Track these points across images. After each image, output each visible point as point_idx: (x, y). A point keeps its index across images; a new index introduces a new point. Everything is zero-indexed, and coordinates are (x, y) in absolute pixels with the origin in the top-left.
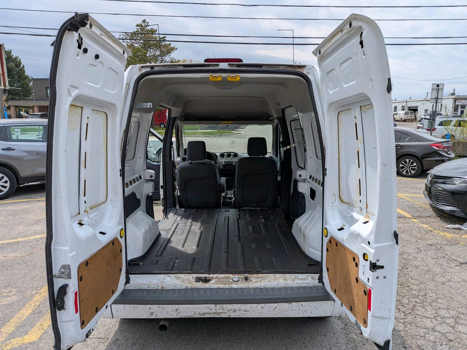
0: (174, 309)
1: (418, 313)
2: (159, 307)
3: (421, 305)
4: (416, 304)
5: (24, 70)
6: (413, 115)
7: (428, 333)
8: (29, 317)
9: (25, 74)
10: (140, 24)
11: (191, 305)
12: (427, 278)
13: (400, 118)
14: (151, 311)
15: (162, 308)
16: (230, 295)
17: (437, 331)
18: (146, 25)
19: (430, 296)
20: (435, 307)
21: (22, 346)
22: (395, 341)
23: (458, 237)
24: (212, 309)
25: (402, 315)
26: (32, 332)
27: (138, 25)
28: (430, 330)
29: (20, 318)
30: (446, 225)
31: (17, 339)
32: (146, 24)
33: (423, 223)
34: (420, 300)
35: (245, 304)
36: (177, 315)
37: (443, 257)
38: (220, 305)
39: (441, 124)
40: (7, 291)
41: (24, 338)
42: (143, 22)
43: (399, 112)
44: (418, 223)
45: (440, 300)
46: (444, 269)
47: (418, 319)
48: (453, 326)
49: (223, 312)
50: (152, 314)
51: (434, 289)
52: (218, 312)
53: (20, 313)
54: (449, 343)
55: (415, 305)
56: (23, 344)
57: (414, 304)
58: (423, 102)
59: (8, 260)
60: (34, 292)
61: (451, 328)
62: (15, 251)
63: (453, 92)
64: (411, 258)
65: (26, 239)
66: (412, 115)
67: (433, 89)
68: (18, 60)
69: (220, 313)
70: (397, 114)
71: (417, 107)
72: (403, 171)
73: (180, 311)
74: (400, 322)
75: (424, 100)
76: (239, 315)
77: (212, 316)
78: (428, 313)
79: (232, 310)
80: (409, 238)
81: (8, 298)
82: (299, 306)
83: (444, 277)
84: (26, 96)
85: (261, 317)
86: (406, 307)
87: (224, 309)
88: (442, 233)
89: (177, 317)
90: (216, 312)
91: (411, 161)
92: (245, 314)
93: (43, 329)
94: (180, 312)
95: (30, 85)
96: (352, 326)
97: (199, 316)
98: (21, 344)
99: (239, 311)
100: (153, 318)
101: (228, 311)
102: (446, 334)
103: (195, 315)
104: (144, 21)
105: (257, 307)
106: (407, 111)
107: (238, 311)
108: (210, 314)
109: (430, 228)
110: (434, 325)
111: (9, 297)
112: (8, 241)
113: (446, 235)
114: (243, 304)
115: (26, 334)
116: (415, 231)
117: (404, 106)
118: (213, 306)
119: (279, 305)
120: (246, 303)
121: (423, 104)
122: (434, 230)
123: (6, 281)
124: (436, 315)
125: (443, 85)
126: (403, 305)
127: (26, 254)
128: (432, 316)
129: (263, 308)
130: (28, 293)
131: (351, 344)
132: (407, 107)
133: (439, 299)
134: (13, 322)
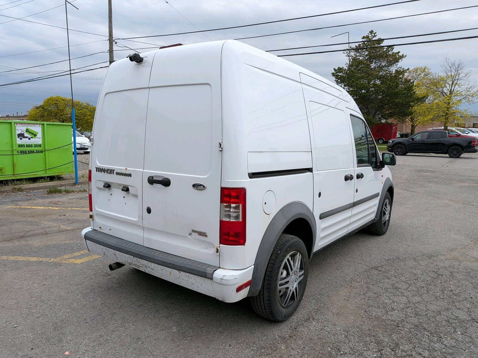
0: (114, 254)
10: (366, 36)
15: (108, 250)
26: (83, 259)
31: (73, 260)
32: (373, 34)
38: (136, 258)
41: (76, 260)
42: (370, 33)
50: (104, 253)
56: (72, 263)
69: (138, 266)
82: (186, 277)
87: (140, 263)
90: (136, 264)
92: (153, 272)
94: (117, 257)
101: (142, 265)
105: (158, 267)
107: (148, 268)
115: (80, 259)
119: (172, 270)
129: (162, 270)
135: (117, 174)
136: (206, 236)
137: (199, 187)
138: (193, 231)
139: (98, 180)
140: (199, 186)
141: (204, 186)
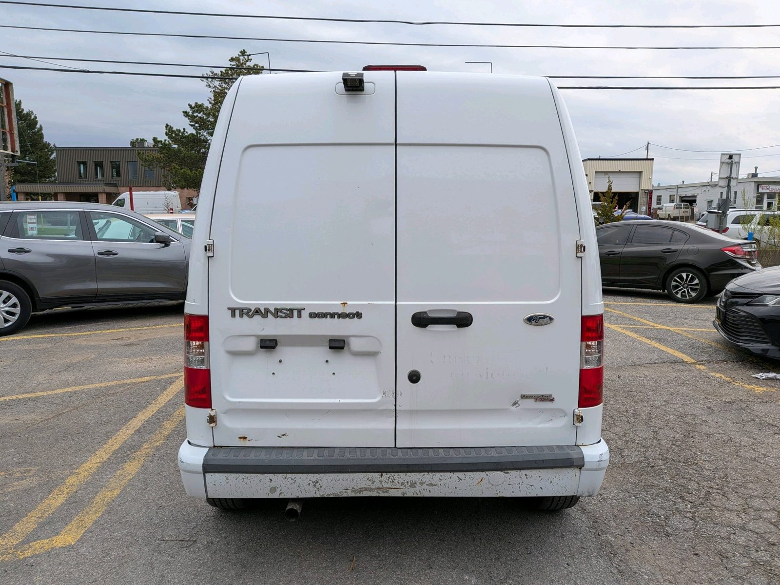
0: (311, 482)
1: (715, 503)
2: (286, 478)
3: (719, 491)
4: (711, 490)
5: (42, 133)
6: (689, 210)
7: (735, 534)
8: (60, 509)
9: (44, 140)
10: (236, 57)
11: (340, 474)
12: (728, 451)
13: (667, 215)
14: (273, 484)
15: (292, 479)
16: (405, 457)
17: (749, 530)
18: (245, 59)
19: (734, 478)
20: (743, 494)
21: (50, 553)
22: (679, 546)
23: (774, 392)
24: (375, 481)
25: (689, 506)
26: (66, 532)
27: (232, 60)
28: (737, 529)
29: (44, 511)
30: (753, 374)
31: (41, 542)
32: (246, 57)
33: (715, 371)
34: (718, 485)
35: (430, 473)
36: (315, 493)
37: (751, 420)
38: (389, 474)
39: (737, 221)
40: (22, 469)
41: (53, 540)
42: (240, 54)
43: (665, 205)
44: (705, 371)
45: (751, 484)
46: (754, 439)
47: (716, 512)
48: (775, 522)
49: (394, 487)
50: (273, 490)
51: (740, 469)
52: (385, 486)
53: (45, 502)
54: (771, 548)
55: (709, 492)
56: (52, 549)
57: (708, 490)
58: (704, 188)
59: (20, 424)
60: (67, 472)
61: (772, 526)
62: (32, 411)
63: (754, 172)
64: (698, 422)
65: (50, 393)
66: (686, 210)
67: (722, 163)
68: (33, 117)
69: (387, 489)
70: (662, 209)
71: (696, 196)
72: (677, 293)
73: (321, 485)
74: (686, 517)
75: (707, 186)
76: (420, 492)
77: (374, 494)
78: (732, 503)
79: (409, 484)
80: (692, 393)
81: (23, 481)
82: (520, 477)
83: (755, 451)
84: (45, 177)
85: (457, 496)
86: (694, 495)
87: (396, 482)
88: (747, 386)
89: (316, 496)
90: (381, 486)
91: (690, 276)
92: (430, 491)
93: (85, 527)
94: (321, 487)
95: (51, 158)
96: (605, 524)
97: (353, 495)
98: (48, 549)
99: (420, 485)
100: (275, 497)
101: (402, 485)
102: (764, 535)
103: (345, 492)
104: (243, 53)
105: (451, 477)
106: (678, 203)
107: (418, 486)
108: (371, 490)
109: (727, 379)
110: (744, 522)
111: (26, 479)
112: (19, 397)
113: (753, 389)
114: (427, 473)
115: (57, 534)
116: (702, 382)
117: (674, 195)
118: (376, 476)
119: (487, 475)
120: (432, 472)
121: (705, 191)
122: (734, 381)
123: (18, 455)
124: (746, 506)
125: (738, 156)
126: (690, 492)
127: (51, 416)
128: (739, 508)
129: (461, 479)
130: (58, 473)
131: (605, 550)
132: (678, 197)
133: (748, 484)
134: (33, 516)
135: (313, 315)
136: (552, 400)
137: (541, 321)
138: (524, 397)
139: (235, 335)
140: (540, 318)
141: (551, 319)
